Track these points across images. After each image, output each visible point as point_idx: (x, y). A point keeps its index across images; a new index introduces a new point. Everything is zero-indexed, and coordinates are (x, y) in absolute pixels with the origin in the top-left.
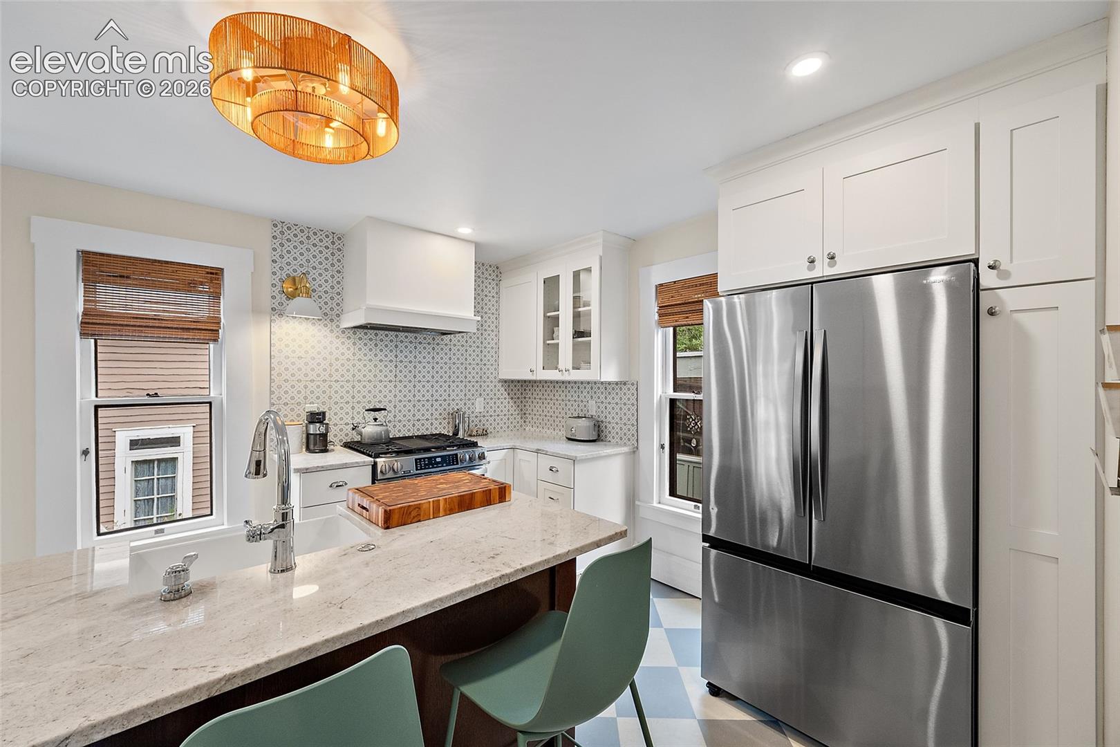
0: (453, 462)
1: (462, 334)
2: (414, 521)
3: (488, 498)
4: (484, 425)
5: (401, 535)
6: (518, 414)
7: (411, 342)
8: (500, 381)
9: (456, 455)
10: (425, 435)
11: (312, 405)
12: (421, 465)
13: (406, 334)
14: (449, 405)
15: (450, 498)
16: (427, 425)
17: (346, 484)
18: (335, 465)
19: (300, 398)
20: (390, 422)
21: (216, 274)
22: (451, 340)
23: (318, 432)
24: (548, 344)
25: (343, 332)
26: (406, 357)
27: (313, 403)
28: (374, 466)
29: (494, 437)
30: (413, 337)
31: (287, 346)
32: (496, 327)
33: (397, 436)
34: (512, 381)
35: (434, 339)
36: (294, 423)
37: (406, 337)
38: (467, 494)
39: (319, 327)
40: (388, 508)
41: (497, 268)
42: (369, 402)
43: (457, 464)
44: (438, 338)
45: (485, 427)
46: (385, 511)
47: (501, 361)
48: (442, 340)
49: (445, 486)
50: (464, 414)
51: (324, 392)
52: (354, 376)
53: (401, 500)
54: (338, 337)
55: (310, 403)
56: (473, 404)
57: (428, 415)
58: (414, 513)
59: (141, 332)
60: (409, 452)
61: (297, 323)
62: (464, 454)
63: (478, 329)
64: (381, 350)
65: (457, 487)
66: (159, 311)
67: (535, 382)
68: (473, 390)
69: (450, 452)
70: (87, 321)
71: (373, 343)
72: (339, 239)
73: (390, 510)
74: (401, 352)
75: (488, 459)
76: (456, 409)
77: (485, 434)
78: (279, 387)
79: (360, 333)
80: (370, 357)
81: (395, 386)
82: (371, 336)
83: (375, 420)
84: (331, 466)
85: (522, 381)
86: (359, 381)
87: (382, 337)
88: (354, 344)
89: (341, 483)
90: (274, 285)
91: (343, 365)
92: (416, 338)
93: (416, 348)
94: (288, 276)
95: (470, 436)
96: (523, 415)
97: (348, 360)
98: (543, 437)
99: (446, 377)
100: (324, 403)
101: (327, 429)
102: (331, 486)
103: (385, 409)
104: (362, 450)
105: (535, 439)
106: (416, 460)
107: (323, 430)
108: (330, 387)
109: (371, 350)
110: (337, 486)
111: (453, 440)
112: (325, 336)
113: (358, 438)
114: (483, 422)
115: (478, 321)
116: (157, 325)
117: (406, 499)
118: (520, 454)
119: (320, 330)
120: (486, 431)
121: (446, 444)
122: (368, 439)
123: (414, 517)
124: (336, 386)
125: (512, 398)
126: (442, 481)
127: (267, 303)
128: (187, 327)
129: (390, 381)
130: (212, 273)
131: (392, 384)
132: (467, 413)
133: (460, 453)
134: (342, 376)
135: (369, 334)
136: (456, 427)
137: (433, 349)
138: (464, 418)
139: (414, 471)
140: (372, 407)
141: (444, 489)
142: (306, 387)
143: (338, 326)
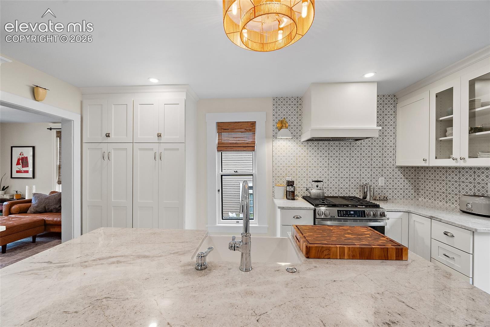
0: (362, 215)
1: (369, 139)
2: (325, 257)
3: (386, 254)
4: (385, 194)
5: (315, 267)
6: (412, 189)
7: (337, 146)
8: (397, 167)
9: (364, 211)
10: (346, 197)
11: (289, 178)
12: (341, 214)
13: (334, 142)
14: (360, 181)
15: (352, 248)
16: (347, 191)
17: (301, 217)
18: (296, 208)
19: (284, 174)
20: (325, 188)
21: (254, 124)
22: (361, 144)
23: (291, 190)
24: (441, 140)
25: (302, 143)
26: (334, 154)
27: (289, 177)
28: (315, 211)
29: (393, 202)
30: (338, 144)
31: (279, 151)
32: (394, 133)
33: (330, 196)
34: (407, 167)
35: (350, 144)
36: (281, 185)
37: (334, 144)
38: (367, 248)
39: (292, 142)
40: (309, 245)
41: (395, 96)
42: (315, 177)
43: (365, 217)
44: (353, 143)
45: (386, 196)
46: (306, 246)
47: (398, 155)
48: (356, 144)
49: (350, 236)
50: (370, 186)
51: (294, 172)
52: (307, 164)
53: (319, 240)
54: (300, 146)
55: (288, 177)
56: (377, 181)
57: (347, 185)
58: (325, 253)
59: (232, 149)
60: (334, 206)
61: (282, 141)
62: (370, 211)
63: (380, 136)
64: (321, 151)
65: (360, 239)
66: (237, 141)
67: (427, 167)
68: (377, 173)
69: (360, 208)
70: (220, 146)
71: (316, 148)
72: (300, 99)
73: (310, 247)
74: (331, 151)
75: (387, 217)
76: (365, 183)
77: (385, 199)
78: (276, 169)
79: (310, 143)
80: (315, 155)
81: (328, 170)
82: (315, 145)
83: (317, 186)
84: (294, 207)
85: (415, 167)
86: (310, 167)
87: (321, 145)
88: (308, 149)
89: (299, 217)
90: (274, 125)
91: (302, 159)
92: (340, 144)
93: (340, 149)
94: (279, 120)
95: (375, 200)
96: (417, 190)
97: (305, 157)
98: (435, 206)
99: (358, 165)
100: (294, 177)
101: (294, 189)
102: (294, 217)
103: (322, 181)
104: (310, 201)
105: (427, 207)
106: (338, 211)
107: (292, 189)
108: (297, 169)
109: (315, 151)
110: (297, 218)
111: (362, 201)
112: (294, 146)
113: (309, 195)
114: (384, 192)
115: (380, 130)
116: (236, 146)
117: (322, 240)
118: (414, 217)
119: (292, 143)
120: (386, 198)
121: (357, 204)
122: (313, 196)
123: (326, 255)
124: (299, 169)
125: (407, 178)
126: (349, 231)
127: (271, 133)
128: (245, 146)
129: (326, 167)
130: (252, 124)
131: (327, 169)
132: (373, 186)
133: (367, 210)
134: (302, 164)
135: (314, 144)
136: (365, 193)
137: (350, 149)
138: (370, 189)
139: (337, 217)
140: (316, 180)
141: (349, 239)
142: (286, 169)
143: (300, 141)
